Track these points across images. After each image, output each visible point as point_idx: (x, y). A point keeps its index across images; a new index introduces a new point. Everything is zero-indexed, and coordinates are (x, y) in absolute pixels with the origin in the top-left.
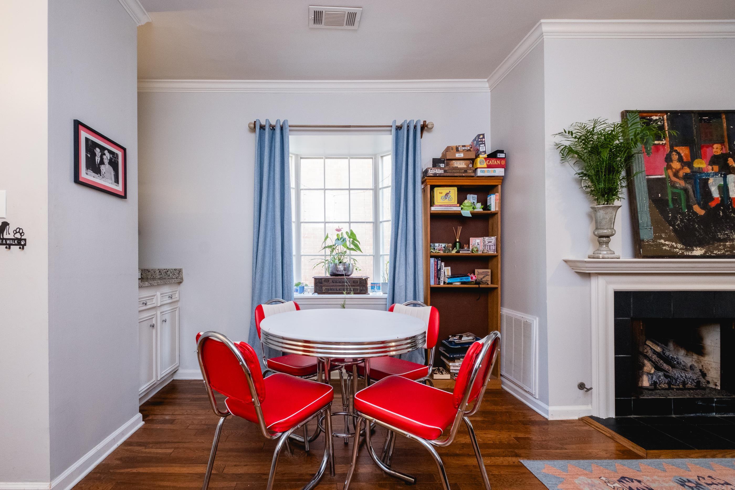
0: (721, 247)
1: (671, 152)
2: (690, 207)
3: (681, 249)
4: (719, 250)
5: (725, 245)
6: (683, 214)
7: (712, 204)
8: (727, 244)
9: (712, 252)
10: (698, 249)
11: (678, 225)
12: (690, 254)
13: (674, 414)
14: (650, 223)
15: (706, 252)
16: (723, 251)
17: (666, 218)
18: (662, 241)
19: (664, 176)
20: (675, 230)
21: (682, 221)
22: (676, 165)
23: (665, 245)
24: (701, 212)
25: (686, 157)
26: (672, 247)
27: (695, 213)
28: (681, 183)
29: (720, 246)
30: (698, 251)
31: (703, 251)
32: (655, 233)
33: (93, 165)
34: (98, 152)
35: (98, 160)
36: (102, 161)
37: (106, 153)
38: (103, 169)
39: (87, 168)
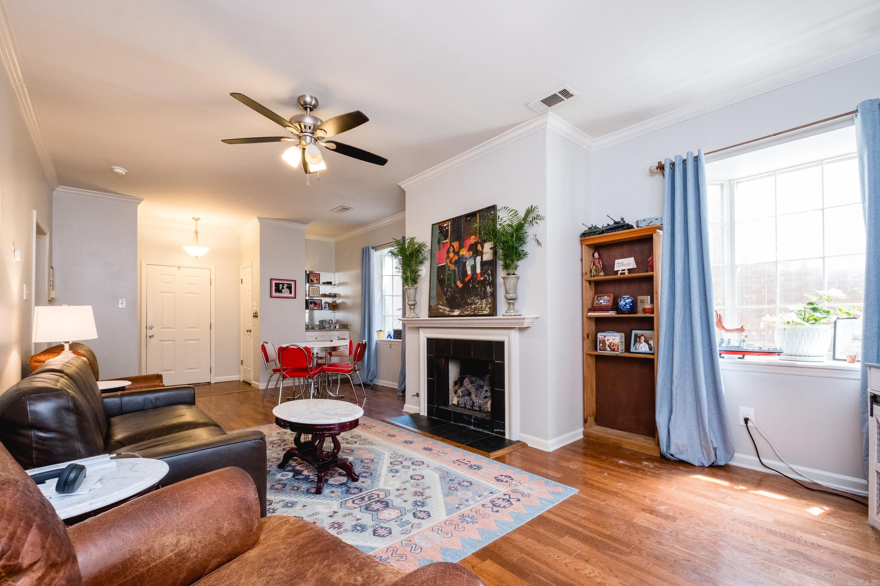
0: (469, 309)
1: (450, 246)
2: (455, 283)
3: (448, 311)
4: (468, 311)
5: (471, 308)
6: (451, 288)
7: (467, 279)
8: (473, 306)
9: (464, 313)
10: (457, 310)
11: (448, 296)
12: (452, 314)
14: (435, 295)
15: (460, 313)
16: (469, 312)
17: (443, 290)
18: (440, 306)
19: (445, 264)
20: (447, 299)
21: (450, 293)
22: (451, 255)
23: (441, 309)
24: (460, 285)
25: (457, 249)
26: (444, 310)
27: (457, 287)
28: (453, 267)
29: (468, 308)
30: (457, 312)
31: (459, 312)
32: (437, 301)
33: (278, 290)
34: (281, 286)
35: (281, 288)
36: (283, 288)
37: (285, 285)
38: (283, 290)
39: (276, 292)
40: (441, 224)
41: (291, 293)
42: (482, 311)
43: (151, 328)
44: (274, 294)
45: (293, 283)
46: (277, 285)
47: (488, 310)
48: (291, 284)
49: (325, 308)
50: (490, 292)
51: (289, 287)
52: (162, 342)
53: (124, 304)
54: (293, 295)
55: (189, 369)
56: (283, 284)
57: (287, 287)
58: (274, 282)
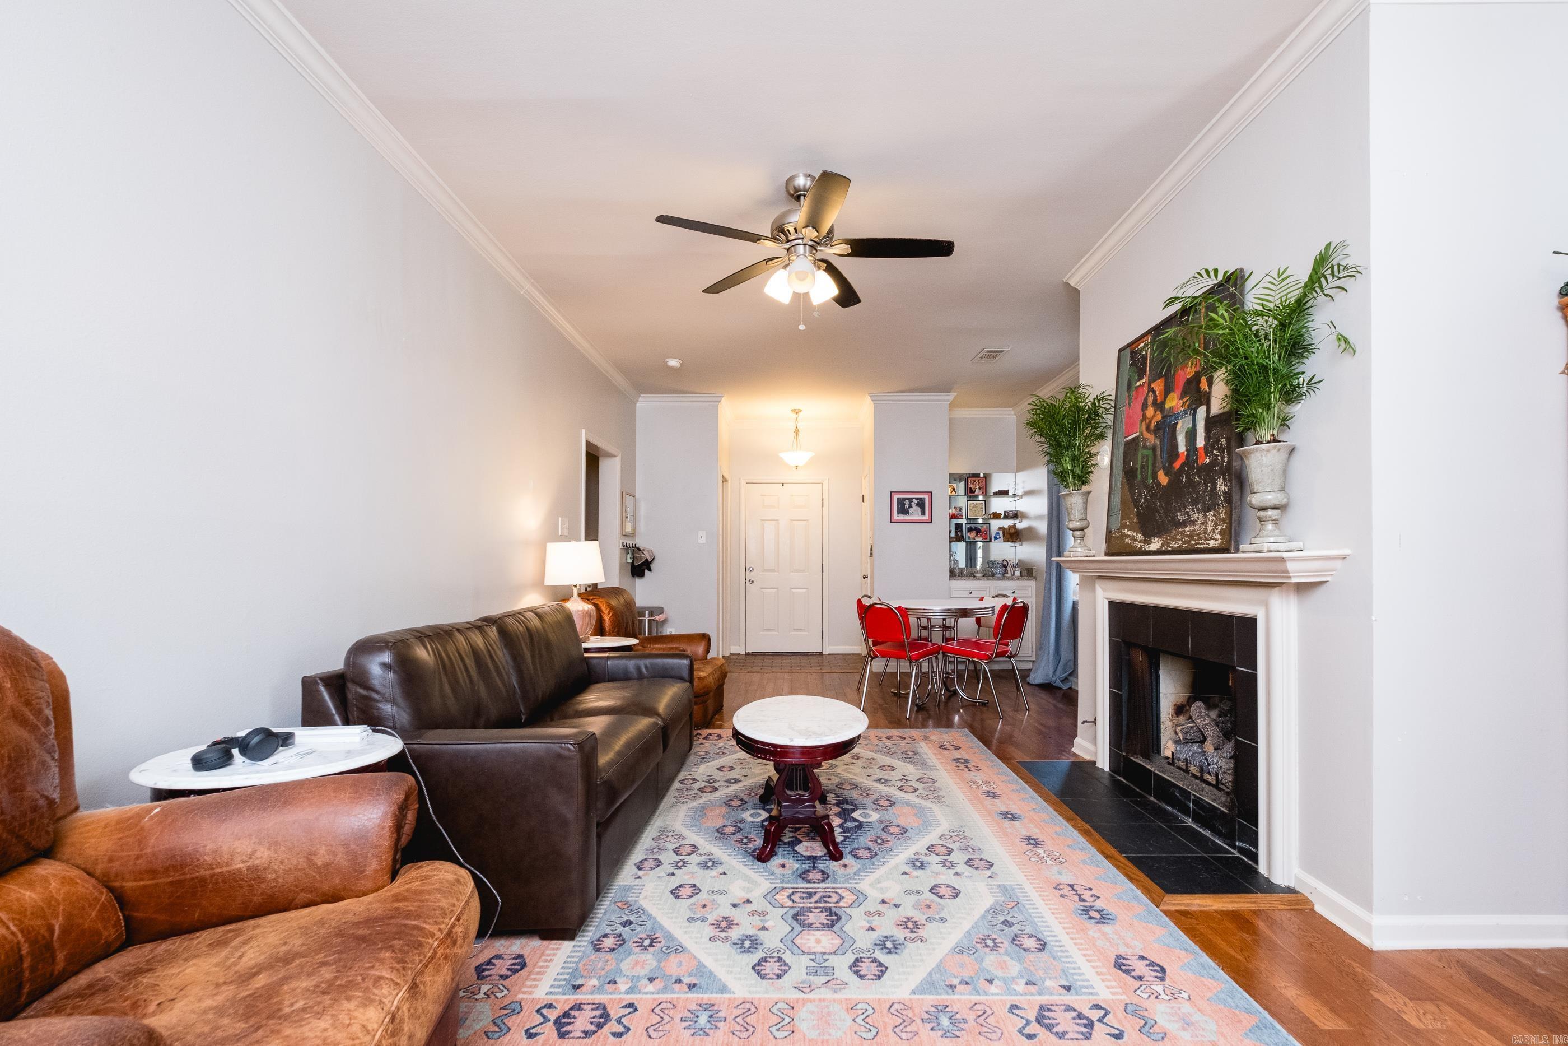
0: (1179, 536)
1: (1148, 392)
2: (1155, 475)
3: (1140, 542)
4: (1176, 540)
5: (1183, 533)
6: (1146, 487)
7: (1177, 465)
8: (1187, 529)
9: (1168, 544)
10: (1156, 540)
11: (1142, 505)
12: (1147, 549)
13: (1155, 797)
14: (1119, 506)
15: (1161, 547)
16: (1180, 542)
17: (1133, 494)
18: (1126, 531)
19: (1138, 434)
20: (1138, 514)
21: (1146, 499)
22: (1150, 411)
23: (1127, 536)
24: (1163, 479)
25: (1161, 395)
26: (1134, 539)
27: (1159, 484)
28: (1151, 440)
29: (1178, 533)
30: (1155, 545)
31: (1160, 544)
32: (1121, 520)
33: (903, 510)
34: (907, 502)
35: (907, 506)
36: (910, 506)
37: (914, 500)
38: (911, 510)
39: (898, 513)
40: (1134, 345)
41: (923, 513)
42: (1206, 539)
43: (752, 570)
44: (896, 517)
45: (927, 497)
46: (901, 502)
47: (1218, 537)
48: (924, 499)
49: (996, 538)
50: (1225, 493)
51: (921, 505)
52: (764, 590)
53: (704, 538)
54: (927, 517)
55: (795, 630)
56: (910, 500)
57: (918, 505)
58: (896, 497)
